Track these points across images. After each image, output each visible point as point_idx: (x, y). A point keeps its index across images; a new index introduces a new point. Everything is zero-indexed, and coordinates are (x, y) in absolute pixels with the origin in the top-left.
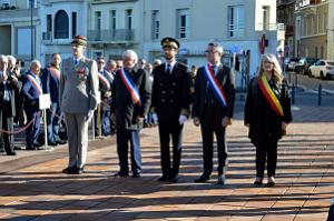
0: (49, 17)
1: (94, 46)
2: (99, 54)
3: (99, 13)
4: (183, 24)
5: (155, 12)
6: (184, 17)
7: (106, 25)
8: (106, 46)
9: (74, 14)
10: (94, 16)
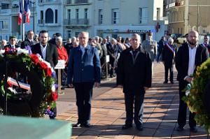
0: (42, 12)
1: (67, 27)
2: (69, 31)
3: (69, 10)
4: (115, 16)
5: (100, 10)
6: (115, 13)
7: (73, 16)
8: (73, 27)
9: (56, 11)
10: (67, 11)
